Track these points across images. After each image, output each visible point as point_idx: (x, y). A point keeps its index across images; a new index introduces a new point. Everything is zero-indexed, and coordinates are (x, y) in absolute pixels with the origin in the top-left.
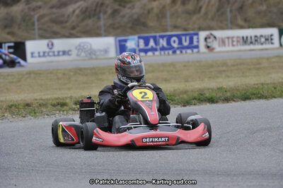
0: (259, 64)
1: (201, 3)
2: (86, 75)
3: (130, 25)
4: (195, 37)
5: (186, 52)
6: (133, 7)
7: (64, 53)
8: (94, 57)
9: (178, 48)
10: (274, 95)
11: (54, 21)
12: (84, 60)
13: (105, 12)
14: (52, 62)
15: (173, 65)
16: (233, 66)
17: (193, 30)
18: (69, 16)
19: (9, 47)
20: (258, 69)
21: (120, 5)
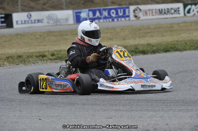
0: (172, 27)
2: (56, 36)
3: (82, 2)
4: (127, 10)
5: (121, 20)
7: (39, 21)
8: (59, 24)
9: (116, 17)
10: (185, 48)
12: (53, 26)
14: (30, 27)
15: (114, 29)
16: (155, 29)
17: (125, 5)
19: (2, 18)
20: (171, 31)
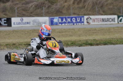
0: (110, 30)
1: (85, 4)
3: (55, 12)
4: (82, 18)
5: (79, 24)
6: (57, 5)
7: (27, 23)
8: (40, 25)
9: (75, 23)
10: (117, 43)
11: (23, 10)
13: (45, 7)
14: (22, 27)
15: (74, 29)
16: (99, 30)
17: (82, 15)
18: (30, 8)
19: (5, 20)
20: (109, 32)
21: (51, 4)
